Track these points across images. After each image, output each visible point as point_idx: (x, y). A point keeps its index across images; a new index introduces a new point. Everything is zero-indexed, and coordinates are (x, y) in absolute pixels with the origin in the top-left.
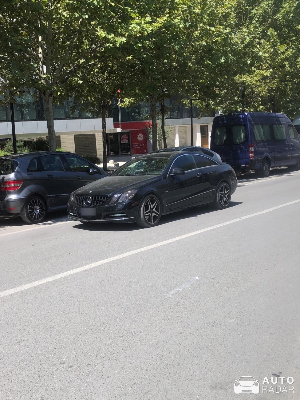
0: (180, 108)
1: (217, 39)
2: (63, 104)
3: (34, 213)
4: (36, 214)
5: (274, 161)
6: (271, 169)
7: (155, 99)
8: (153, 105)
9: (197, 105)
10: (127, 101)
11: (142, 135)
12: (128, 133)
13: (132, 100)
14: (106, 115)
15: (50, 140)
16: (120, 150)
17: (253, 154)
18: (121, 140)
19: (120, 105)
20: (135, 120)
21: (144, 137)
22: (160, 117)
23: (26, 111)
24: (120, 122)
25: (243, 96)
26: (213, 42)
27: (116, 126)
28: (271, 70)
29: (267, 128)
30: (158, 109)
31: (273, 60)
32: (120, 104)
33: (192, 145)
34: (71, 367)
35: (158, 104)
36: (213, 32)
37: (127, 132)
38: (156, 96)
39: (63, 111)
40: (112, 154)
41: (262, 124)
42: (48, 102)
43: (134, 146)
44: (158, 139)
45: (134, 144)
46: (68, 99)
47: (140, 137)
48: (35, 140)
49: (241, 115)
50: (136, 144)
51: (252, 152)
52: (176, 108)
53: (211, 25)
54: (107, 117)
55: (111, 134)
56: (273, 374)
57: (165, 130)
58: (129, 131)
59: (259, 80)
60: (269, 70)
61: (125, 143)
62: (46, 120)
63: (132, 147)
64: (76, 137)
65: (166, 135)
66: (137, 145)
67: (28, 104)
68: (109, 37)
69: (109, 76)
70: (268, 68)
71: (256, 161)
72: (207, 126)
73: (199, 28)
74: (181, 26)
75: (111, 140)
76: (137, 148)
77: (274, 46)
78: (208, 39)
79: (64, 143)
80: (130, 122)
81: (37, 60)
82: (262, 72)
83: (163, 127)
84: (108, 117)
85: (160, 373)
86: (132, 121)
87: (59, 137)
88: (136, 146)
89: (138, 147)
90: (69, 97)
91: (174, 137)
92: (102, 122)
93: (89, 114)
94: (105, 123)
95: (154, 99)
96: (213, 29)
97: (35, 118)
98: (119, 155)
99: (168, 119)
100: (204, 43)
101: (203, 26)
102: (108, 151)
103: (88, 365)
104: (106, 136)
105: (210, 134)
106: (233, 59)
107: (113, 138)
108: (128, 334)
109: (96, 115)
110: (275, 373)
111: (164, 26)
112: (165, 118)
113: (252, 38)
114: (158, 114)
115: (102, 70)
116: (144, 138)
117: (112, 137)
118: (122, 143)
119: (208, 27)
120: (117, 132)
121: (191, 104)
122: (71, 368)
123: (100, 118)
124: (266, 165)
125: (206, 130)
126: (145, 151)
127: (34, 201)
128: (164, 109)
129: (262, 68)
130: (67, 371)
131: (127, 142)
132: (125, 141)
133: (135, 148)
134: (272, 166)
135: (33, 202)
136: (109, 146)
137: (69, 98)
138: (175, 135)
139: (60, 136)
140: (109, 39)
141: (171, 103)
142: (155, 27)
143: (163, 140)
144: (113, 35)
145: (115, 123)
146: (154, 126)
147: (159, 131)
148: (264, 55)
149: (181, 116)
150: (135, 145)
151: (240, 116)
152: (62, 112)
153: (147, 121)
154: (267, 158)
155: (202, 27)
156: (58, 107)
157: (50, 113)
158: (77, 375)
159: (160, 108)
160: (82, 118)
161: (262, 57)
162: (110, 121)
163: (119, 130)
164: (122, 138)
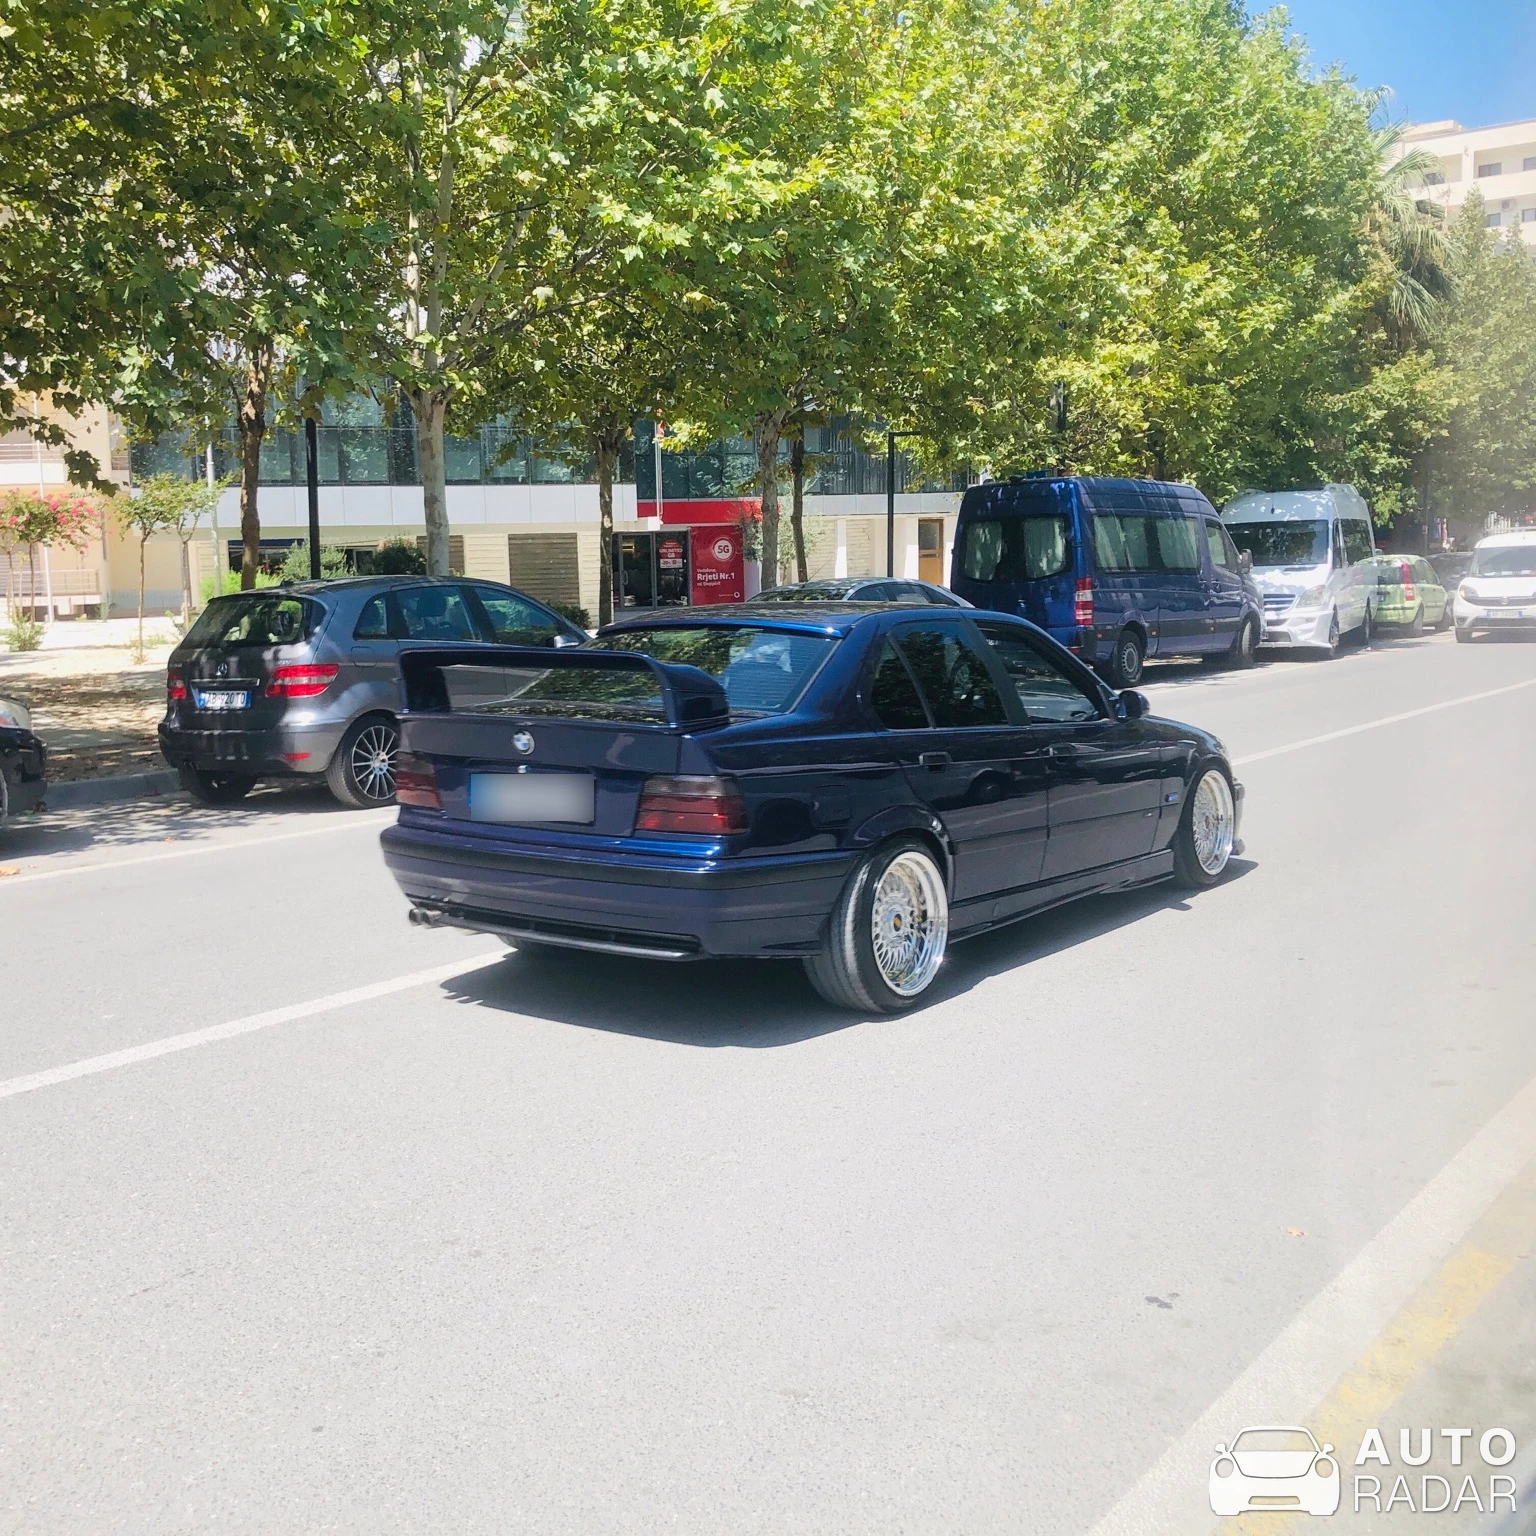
0: (854, 459)
1: (983, 238)
2: (478, 436)
3: (371, 773)
4: (375, 776)
5: (1158, 636)
6: (1146, 664)
7: (775, 425)
8: (767, 444)
9: (909, 451)
10: (684, 431)
11: (727, 543)
12: (684, 535)
13: (700, 429)
14: (615, 475)
15: (432, 542)
16: (654, 591)
17: (1090, 611)
18: (659, 556)
19: (661, 445)
20: (706, 494)
21: (734, 550)
22: (790, 485)
23: (355, 454)
24: (659, 500)
25: (1061, 424)
26: (970, 248)
27: (645, 510)
28: (1155, 344)
29: (1136, 529)
30: (783, 458)
31: (1163, 311)
32: (660, 441)
33: (890, 573)
34: (478, 1254)
35: (783, 446)
36: (971, 214)
37: (680, 533)
38: (779, 417)
39: (476, 457)
40: (630, 600)
41: (1121, 517)
42: (430, 420)
43: (699, 577)
44: (778, 557)
45: (704, 571)
46: (494, 420)
47: (723, 550)
48: (380, 548)
49: (1056, 482)
50: (707, 570)
51: (1085, 605)
52: (840, 459)
53: (962, 193)
54: (618, 479)
55: (627, 537)
56: (1147, 1298)
57: (805, 530)
58: (685, 529)
59: (1114, 376)
60: (1147, 345)
61: (673, 566)
62: (421, 484)
63: (696, 581)
64: (513, 542)
65: (807, 546)
66: (711, 573)
67: (365, 430)
68: (637, 223)
69: (628, 348)
70: (1145, 338)
71: (1100, 636)
72: (940, 521)
73: (924, 202)
74: (868, 194)
75: (628, 556)
76: (711, 584)
77: (1167, 265)
78: (952, 237)
79: (474, 561)
80: (691, 500)
81: (401, 292)
82: (1126, 350)
83: (796, 519)
84: (621, 482)
85: (772, 1284)
86: (697, 496)
87: (459, 539)
88: (707, 577)
89: (713, 581)
90: (496, 411)
91: (833, 553)
92: (602, 495)
93: (562, 471)
94: (610, 498)
95: (771, 425)
96: (969, 205)
97: (385, 476)
98: (650, 604)
99: (814, 494)
100: (940, 249)
101: (941, 193)
102: (617, 591)
103: (535, 1250)
104: (611, 541)
105: (949, 545)
106: (1034, 301)
107: (633, 550)
108: (670, 1159)
109: (582, 473)
110: (1155, 1295)
111: (815, 193)
112: (805, 489)
113: (1098, 234)
114: (782, 476)
115: (610, 327)
116: (733, 553)
117: (630, 547)
118: (662, 566)
119: (955, 200)
120: (650, 529)
121: (892, 445)
122: (478, 1259)
123: (596, 482)
124: (1131, 649)
125: (937, 535)
126: (737, 595)
127: (370, 732)
128: (804, 462)
129: (1124, 335)
130: (465, 1266)
131: (679, 563)
132: (671, 561)
133: (706, 584)
134: (1150, 651)
135: (369, 736)
136: (622, 577)
137: (498, 415)
138: (835, 547)
139: (461, 537)
140: (635, 231)
141: (825, 443)
142: (788, 194)
143: (794, 564)
144: (648, 217)
145: (641, 501)
146: (770, 511)
147: (785, 530)
148: (1135, 292)
149: (856, 484)
150: (703, 574)
151: (1053, 485)
152: (473, 460)
153: (746, 499)
154: (1133, 627)
155: (936, 197)
156: (461, 447)
157: (433, 457)
158: (498, 1280)
159: (789, 458)
160: (535, 482)
161: (1129, 298)
162: (625, 495)
163: (654, 524)
164: (662, 551)
